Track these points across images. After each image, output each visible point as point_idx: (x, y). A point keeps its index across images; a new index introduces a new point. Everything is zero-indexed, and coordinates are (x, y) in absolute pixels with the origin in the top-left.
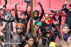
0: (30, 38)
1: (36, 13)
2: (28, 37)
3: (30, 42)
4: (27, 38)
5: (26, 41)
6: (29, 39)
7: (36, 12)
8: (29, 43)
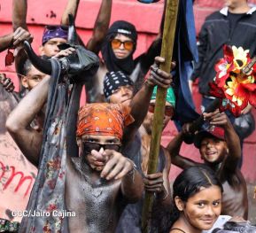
0: (202, 188)
1: (123, 38)
2: (188, 182)
3: (198, 211)
4: (183, 183)
5: (177, 201)
6: (198, 191)
7: (125, 29)
8: (193, 213)
